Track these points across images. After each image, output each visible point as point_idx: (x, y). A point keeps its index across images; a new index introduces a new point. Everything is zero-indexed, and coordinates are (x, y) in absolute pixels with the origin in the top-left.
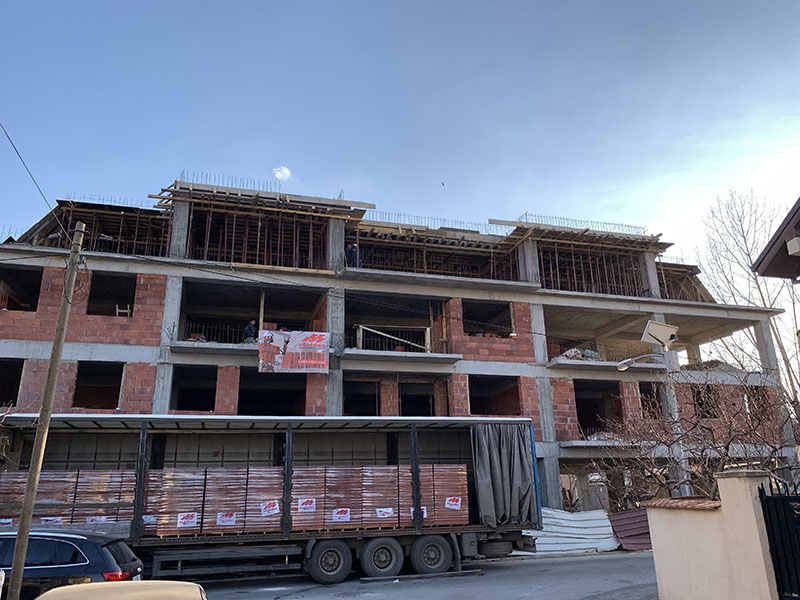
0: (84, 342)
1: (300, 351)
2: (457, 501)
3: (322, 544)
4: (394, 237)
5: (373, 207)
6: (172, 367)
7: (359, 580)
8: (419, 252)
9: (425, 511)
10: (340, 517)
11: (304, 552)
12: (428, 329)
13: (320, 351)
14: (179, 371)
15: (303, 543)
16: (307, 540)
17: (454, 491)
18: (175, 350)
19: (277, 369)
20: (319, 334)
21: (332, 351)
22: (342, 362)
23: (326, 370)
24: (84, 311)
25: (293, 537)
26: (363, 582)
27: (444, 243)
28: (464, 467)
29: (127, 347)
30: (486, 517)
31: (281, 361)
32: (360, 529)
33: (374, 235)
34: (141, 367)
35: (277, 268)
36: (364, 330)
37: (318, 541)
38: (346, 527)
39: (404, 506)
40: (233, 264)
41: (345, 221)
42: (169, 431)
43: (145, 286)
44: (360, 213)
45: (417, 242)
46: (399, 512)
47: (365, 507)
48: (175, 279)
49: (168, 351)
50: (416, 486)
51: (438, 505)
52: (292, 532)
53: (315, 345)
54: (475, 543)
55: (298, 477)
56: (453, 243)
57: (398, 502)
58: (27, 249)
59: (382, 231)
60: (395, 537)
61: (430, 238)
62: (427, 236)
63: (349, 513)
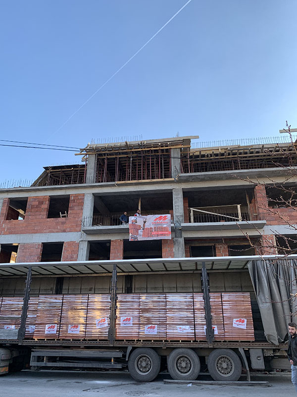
0: (45, 233)
1: (153, 227)
2: (243, 321)
3: (136, 351)
4: (217, 155)
5: (197, 137)
6: (87, 243)
7: (163, 380)
8: (235, 161)
9: (216, 329)
11: (124, 356)
12: (239, 206)
13: (165, 226)
14: (91, 244)
15: (124, 349)
16: (127, 347)
17: (240, 314)
18: (88, 232)
19: (140, 238)
20: (164, 215)
21: (173, 225)
22: (182, 232)
23: (169, 237)
24: (45, 217)
25: (117, 344)
26: (165, 383)
27: (252, 153)
28: (248, 294)
29: (64, 233)
30: (269, 335)
31: (142, 234)
32: (165, 341)
33: (203, 156)
34: (71, 244)
35: (140, 181)
36: (193, 211)
37: (134, 348)
38: (154, 339)
39: (199, 324)
40: (116, 182)
41: (181, 148)
42: (65, 276)
43: (74, 200)
44: (187, 141)
45: (233, 155)
46: (195, 329)
47: (169, 324)
48: (88, 195)
49: (85, 234)
50: (207, 308)
51: (227, 324)
52: (116, 340)
53: (161, 222)
54: (262, 358)
55: (121, 302)
56: (258, 152)
57: (194, 321)
58: (20, 189)
59: (208, 152)
60: (192, 349)
61: (240, 151)
62: (238, 150)
63: (156, 328)
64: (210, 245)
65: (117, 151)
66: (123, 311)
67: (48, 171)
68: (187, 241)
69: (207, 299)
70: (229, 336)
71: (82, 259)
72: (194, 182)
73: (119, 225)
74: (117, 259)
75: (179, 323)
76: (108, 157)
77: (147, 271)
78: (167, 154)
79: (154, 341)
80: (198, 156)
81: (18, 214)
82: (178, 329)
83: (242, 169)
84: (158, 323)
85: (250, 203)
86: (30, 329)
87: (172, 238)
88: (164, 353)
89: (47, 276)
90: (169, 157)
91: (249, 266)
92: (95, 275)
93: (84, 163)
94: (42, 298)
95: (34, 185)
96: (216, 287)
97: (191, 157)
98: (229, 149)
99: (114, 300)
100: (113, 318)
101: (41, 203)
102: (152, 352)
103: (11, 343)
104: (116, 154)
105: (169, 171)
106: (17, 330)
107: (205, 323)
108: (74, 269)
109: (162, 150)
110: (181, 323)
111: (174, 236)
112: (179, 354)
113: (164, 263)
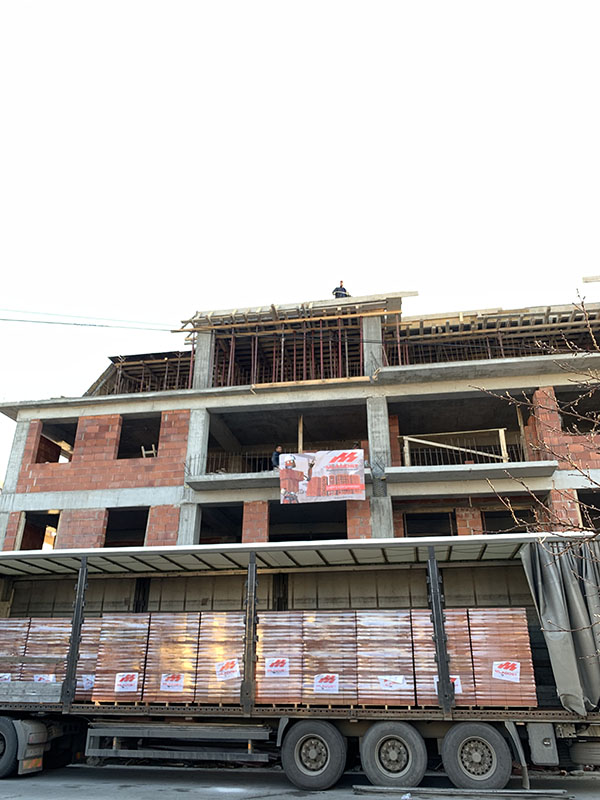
0: (112, 488)
1: (327, 474)
2: (513, 667)
3: (298, 727)
4: (455, 329)
6: (195, 508)
7: (352, 787)
8: (493, 341)
9: (458, 682)
10: (325, 688)
11: (273, 737)
12: (502, 432)
13: (352, 473)
14: (203, 509)
15: (272, 723)
16: (279, 719)
17: (507, 651)
18: (198, 487)
19: (302, 499)
20: (349, 452)
21: (368, 471)
22: (388, 485)
23: (362, 496)
24: (112, 456)
25: (258, 714)
26: (358, 792)
27: (526, 323)
28: (521, 612)
29: (151, 489)
30: (566, 696)
31: (305, 489)
32: (355, 707)
33: (428, 331)
34: (165, 509)
35: (301, 383)
36: (409, 442)
37: (292, 722)
38: (333, 703)
39: (423, 673)
40: (253, 386)
41: (382, 317)
42: (153, 575)
43: (169, 424)
44: (394, 303)
45: (488, 328)
46: (415, 683)
47: (362, 672)
48: (198, 412)
49: (191, 490)
50: (440, 641)
51: (480, 673)
52: (257, 706)
53: (345, 465)
54: (553, 742)
55: (265, 627)
56: (539, 322)
57: (414, 667)
58: (63, 401)
59: (438, 324)
60: (411, 723)
61: (503, 320)
62: (499, 318)
63: (337, 681)
64: (446, 510)
65: (254, 324)
66: (270, 646)
67: (117, 365)
68: (397, 503)
69: (438, 622)
70: (484, 697)
71: (186, 541)
72: (410, 383)
73: (259, 471)
74: (255, 541)
75: (383, 670)
76: (239, 335)
77: (318, 566)
78: (354, 327)
79: (333, 706)
80: (416, 332)
81: (59, 451)
82: (382, 682)
83: (507, 355)
84: (341, 670)
85: (525, 424)
86: (86, 681)
87: (368, 498)
88: (353, 732)
89: (118, 576)
90: (358, 333)
91: (524, 554)
92: (214, 573)
93: (189, 348)
94: (109, 620)
95: (90, 393)
96: (458, 597)
97: (403, 333)
98: (480, 316)
99: (253, 623)
100: (250, 661)
101: (105, 428)
102: (329, 729)
103: (48, 709)
104: (253, 329)
105: (359, 361)
106: (60, 685)
107: (435, 670)
108: (172, 561)
109: (345, 320)
110: (387, 669)
111: (371, 493)
112: (383, 733)
113: (351, 549)
